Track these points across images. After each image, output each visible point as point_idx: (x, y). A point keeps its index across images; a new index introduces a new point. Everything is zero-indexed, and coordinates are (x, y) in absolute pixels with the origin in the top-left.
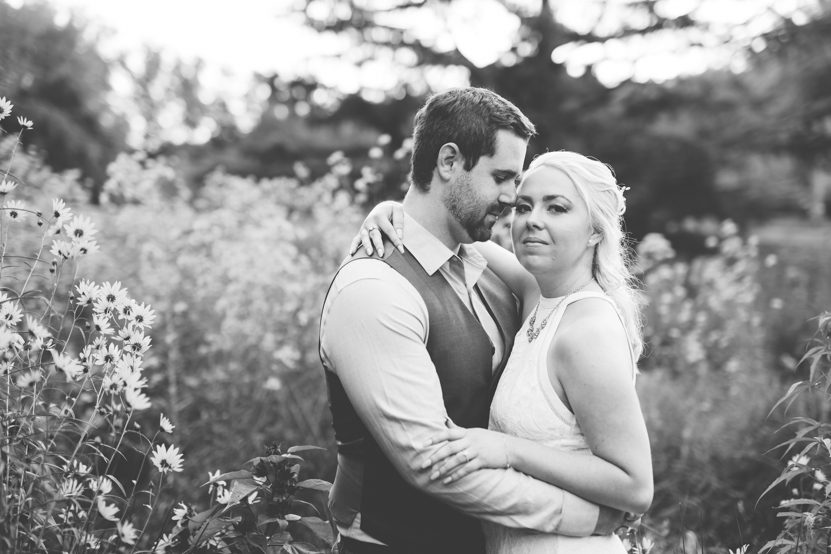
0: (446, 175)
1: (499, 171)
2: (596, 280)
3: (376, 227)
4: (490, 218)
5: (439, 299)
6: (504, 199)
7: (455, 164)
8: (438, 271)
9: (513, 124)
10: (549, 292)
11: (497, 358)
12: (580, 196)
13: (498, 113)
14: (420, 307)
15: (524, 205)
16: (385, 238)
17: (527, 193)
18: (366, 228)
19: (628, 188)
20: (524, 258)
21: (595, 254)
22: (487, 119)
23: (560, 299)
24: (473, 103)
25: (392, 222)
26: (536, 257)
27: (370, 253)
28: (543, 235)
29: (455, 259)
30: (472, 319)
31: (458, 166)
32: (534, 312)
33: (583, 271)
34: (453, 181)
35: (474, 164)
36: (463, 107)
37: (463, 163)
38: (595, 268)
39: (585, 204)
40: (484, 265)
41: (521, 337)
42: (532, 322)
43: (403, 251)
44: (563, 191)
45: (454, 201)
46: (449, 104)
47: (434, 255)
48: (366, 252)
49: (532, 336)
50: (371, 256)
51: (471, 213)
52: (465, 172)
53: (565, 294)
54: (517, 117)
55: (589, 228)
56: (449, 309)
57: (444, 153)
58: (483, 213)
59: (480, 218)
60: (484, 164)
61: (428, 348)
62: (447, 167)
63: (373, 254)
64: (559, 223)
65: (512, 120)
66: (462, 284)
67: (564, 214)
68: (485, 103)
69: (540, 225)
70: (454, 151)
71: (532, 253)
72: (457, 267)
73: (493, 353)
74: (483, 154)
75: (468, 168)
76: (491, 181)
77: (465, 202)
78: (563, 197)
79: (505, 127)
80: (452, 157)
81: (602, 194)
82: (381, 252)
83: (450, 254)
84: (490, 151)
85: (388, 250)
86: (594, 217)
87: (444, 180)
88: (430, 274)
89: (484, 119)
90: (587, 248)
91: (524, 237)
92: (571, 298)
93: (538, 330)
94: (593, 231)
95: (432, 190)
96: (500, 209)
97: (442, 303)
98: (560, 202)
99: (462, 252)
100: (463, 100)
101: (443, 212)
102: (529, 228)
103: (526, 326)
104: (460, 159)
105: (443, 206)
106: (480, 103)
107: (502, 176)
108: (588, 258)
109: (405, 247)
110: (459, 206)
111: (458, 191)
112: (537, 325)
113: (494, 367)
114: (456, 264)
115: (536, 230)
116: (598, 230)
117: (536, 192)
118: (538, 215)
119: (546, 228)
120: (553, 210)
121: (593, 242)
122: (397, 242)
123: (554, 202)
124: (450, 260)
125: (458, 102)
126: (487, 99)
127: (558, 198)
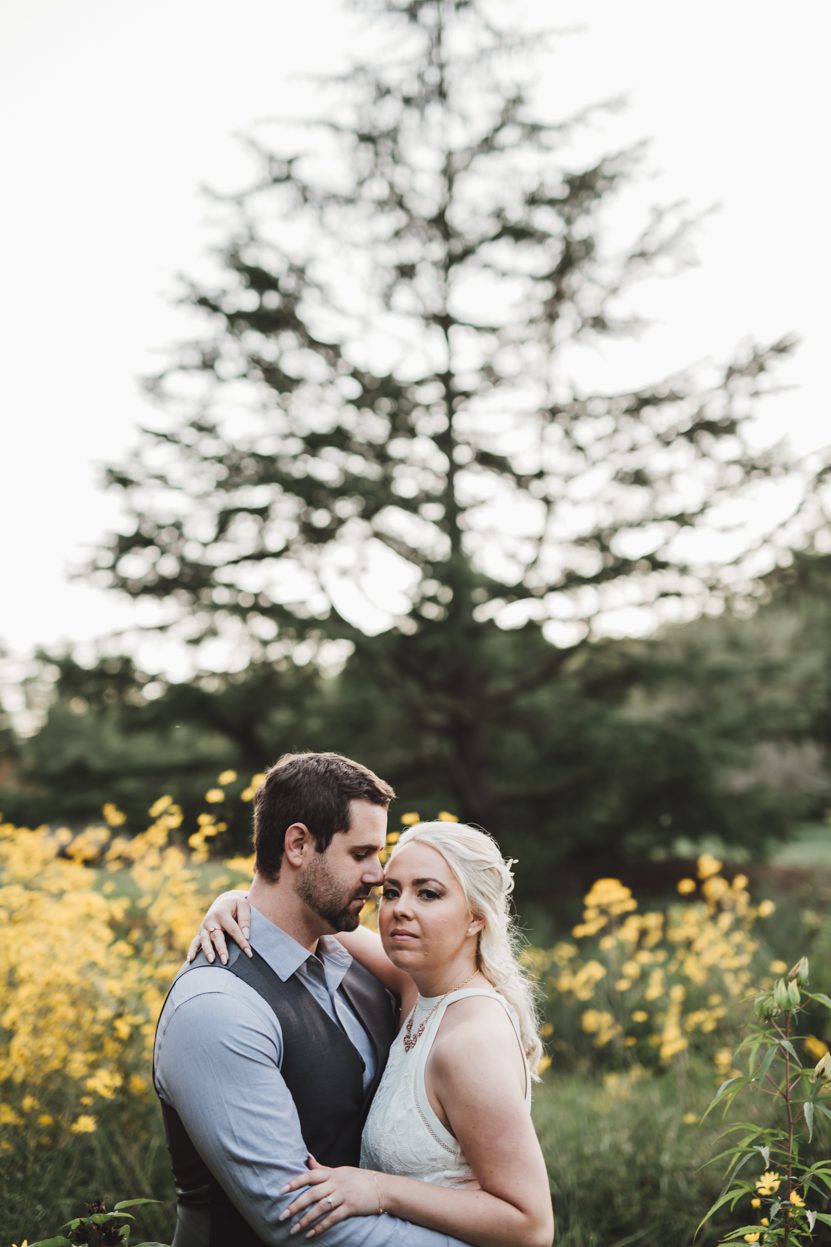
0: (297, 861)
1: (357, 848)
2: (481, 971)
3: (218, 927)
4: (356, 903)
5: (295, 1010)
6: (369, 879)
7: (305, 847)
8: (293, 975)
9: (367, 792)
10: (428, 992)
11: (368, 1075)
12: (455, 877)
13: (348, 781)
14: (272, 1022)
15: (393, 891)
16: (229, 939)
17: (394, 876)
18: (206, 928)
19: (516, 861)
20: (392, 954)
21: (478, 944)
22: (336, 790)
23: (438, 998)
24: (317, 774)
25: (236, 919)
26: (405, 953)
27: (211, 960)
28: (412, 927)
29: (312, 960)
30: (336, 1031)
31: (309, 848)
32: (411, 1014)
33: (464, 965)
34: (305, 866)
35: (328, 842)
36: (306, 779)
37: (314, 844)
38: (478, 961)
39: (462, 887)
40: (349, 961)
41: (397, 1047)
42: (410, 1027)
43: (250, 954)
44: (433, 870)
45: (309, 889)
46: (290, 778)
47: (287, 957)
48: (207, 959)
49: (409, 1046)
50: (213, 964)
51: (331, 902)
52: (317, 854)
53: (444, 992)
54: (371, 783)
55: (467, 916)
56: (307, 1021)
57: (291, 836)
58: (345, 900)
59: (342, 907)
60: (339, 842)
61: (281, 1072)
62: (297, 851)
63: (213, 963)
64: (433, 912)
65: (365, 788)
66: (322, 988)
67: (437, 901)
68: (332, 771)
69: (409, 914)
70: (302, 832)
71: (401, 948)
72: (316, 969)
73: (364, 1069)
74: (337, 831)
75: (321, 849)
76: (349, 861)
77: (322, 889)
78: (435, 880)
79: (358, 796)
80: (301, 839)
81: (482, 873)
82: (224, 958)
83: (306, 953)
84: (344, 825)
85: (232, 955)
86: (472, 901)
87: (294, 867)
88: (284, 979)
89: (332, 790)
90: (467, 938)
91: (392, 928)
92: (451, 997)
93: (415, 1038)
94: (472, 919)
95: (281, 880)
96: (364, 890)
97: (299, 1015)
98: (432, 886)
99: (321, 949)
100: (306, 772)
101: (295, 903)
102: (399, 918)
103: (403, 1032)
104: (310, 840)
105: (296, 896)
106: (326, 772)
107: (362, 853)
108: (469, 950)
109: (253, 950)
110: (315, 895)
111: (312, 877)
112: (415, 1030)
113: (365, 1086)
114: (315, 967)
115: (405, 921)
116: (478, 916)
117: (404, 874)
118: (407, 903)
119: (416, 917)
120: (425, 896)
121: (473, 931)
122: (244, 944)
123: (425, 887)
124: (308, 961)
125: (301, 775)
126: (334, 767)
127: (431, 882)
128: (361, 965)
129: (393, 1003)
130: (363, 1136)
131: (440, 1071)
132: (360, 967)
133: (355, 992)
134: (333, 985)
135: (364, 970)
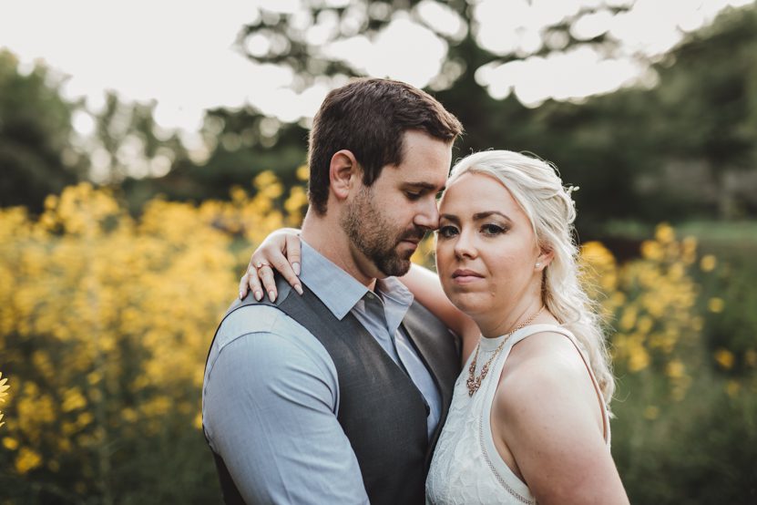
0: (342, 192)
1: (408, 184)
2: (547, 307)
3: (266, 263)
4: (406, 246)
5: (353, 351)
6: (422, 220)
7: (353, 177)
8: (350, 315)
9: (425, 123)
10: (490, 332)
11: (432, 420)
12: (520, 208)
13: (406, 109)
15: (449, 228)
16: (279, 276)
17: (451, 210)
18: (254, 266)
19: (577, 188)
20: (455, 297)
21: (544, 278)
22: (390, 118)
23: (502, 338)
24: (372, 98)
25: (286, 256)
27: (259, 297)
28: (476, 266)
29: (370, 296)
30: (398, 371)
31: (356, 179)
32: (475, 352)
33: (531, 302)
34: (351, 198)
35: (376, 175)
36: (359, 103)
37: (362, 175)
38: (545, 296)
39: (529, 220)
40: (410, 300)
41: (461, 388)
42: (472, 370)
43: (302, 291)
44: (494, 202)
45: (354, 225)
46: (344, 99)
47: (342, 294)
48: (255, 297)
49: (472, 390)
50: (261, 302)
51: (377, 241)
52: (365, 187)
53: (509, 331)
54: (433, 114)
55: (535, 249)
56: (365, 363)
57: (337, 164)
58: (392, 241)
59: (388, 248)
60: (388, 176)
61: (339, 419)
62: (342, 182)
63: (261, 300)
64: (499, 248)
65: (424, 118)
66: (382, 327)
67: (502, 237)
68: (390, 96)
69: (473, 252)
70: (349, 161)
71: (465, 291)
72: (374, 306)
73: (428, 413)
74: (387, 163)
75: (369, 181)
76: (400, 198)
77: (368, 226)
78: (498, 213)
79: (414, 127)
80: (349, 168)
81: (547, 202)
82: (273, 295)
83: (363, 290)
84: (396, 158)
85: (282, 292)
86: (540, 234)
87: (340, 199)
88: (340, 318)
89: (385, 118)
90: (534, 273)
91: (453, 268)
92: (517, 336)
93: (479, 381)
94: (540, 252)
95: (329, 212)
96: (418, 232)
97: (356, 355)
98: (496, 220)
99: (379, 288)
100: (361, 95)
101: (343, 240)
102: (459, 258)
103: (465, 374)
104: (357, 171)
105: (342, 232)
106: (383, 97)
107: (416, 192)
109: (304, 286)
110: (360, 232)
111: (357, 213)
112: (478, 373)
113: (429, 431)
114: (374, 303)
115: (468, 260)
116: (546, 249)
117: (461, 208)
118: (469, 240)
119: (480, 255)
120: (488, 231)
121: (540, 266)
122: (294, 280)
123: (487, 221)
124: (365, 298)
125: (354, 98)
126: (394, 92)
127: (494, 216)
128: (421, 304)
129: (457, 343)
130: (427, 485)
131: (506, 416)
132: (421, 307)
133: (417, 332)
134: (394, 325)
135: (425, 311)
